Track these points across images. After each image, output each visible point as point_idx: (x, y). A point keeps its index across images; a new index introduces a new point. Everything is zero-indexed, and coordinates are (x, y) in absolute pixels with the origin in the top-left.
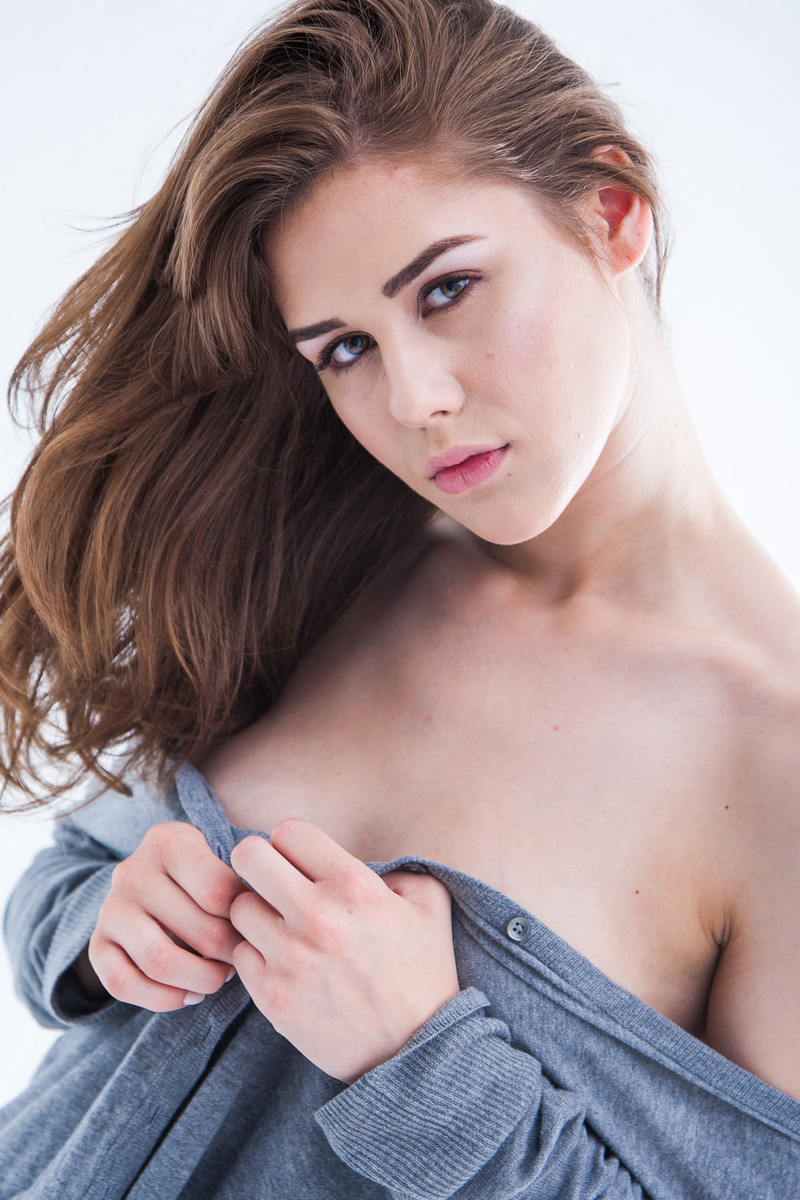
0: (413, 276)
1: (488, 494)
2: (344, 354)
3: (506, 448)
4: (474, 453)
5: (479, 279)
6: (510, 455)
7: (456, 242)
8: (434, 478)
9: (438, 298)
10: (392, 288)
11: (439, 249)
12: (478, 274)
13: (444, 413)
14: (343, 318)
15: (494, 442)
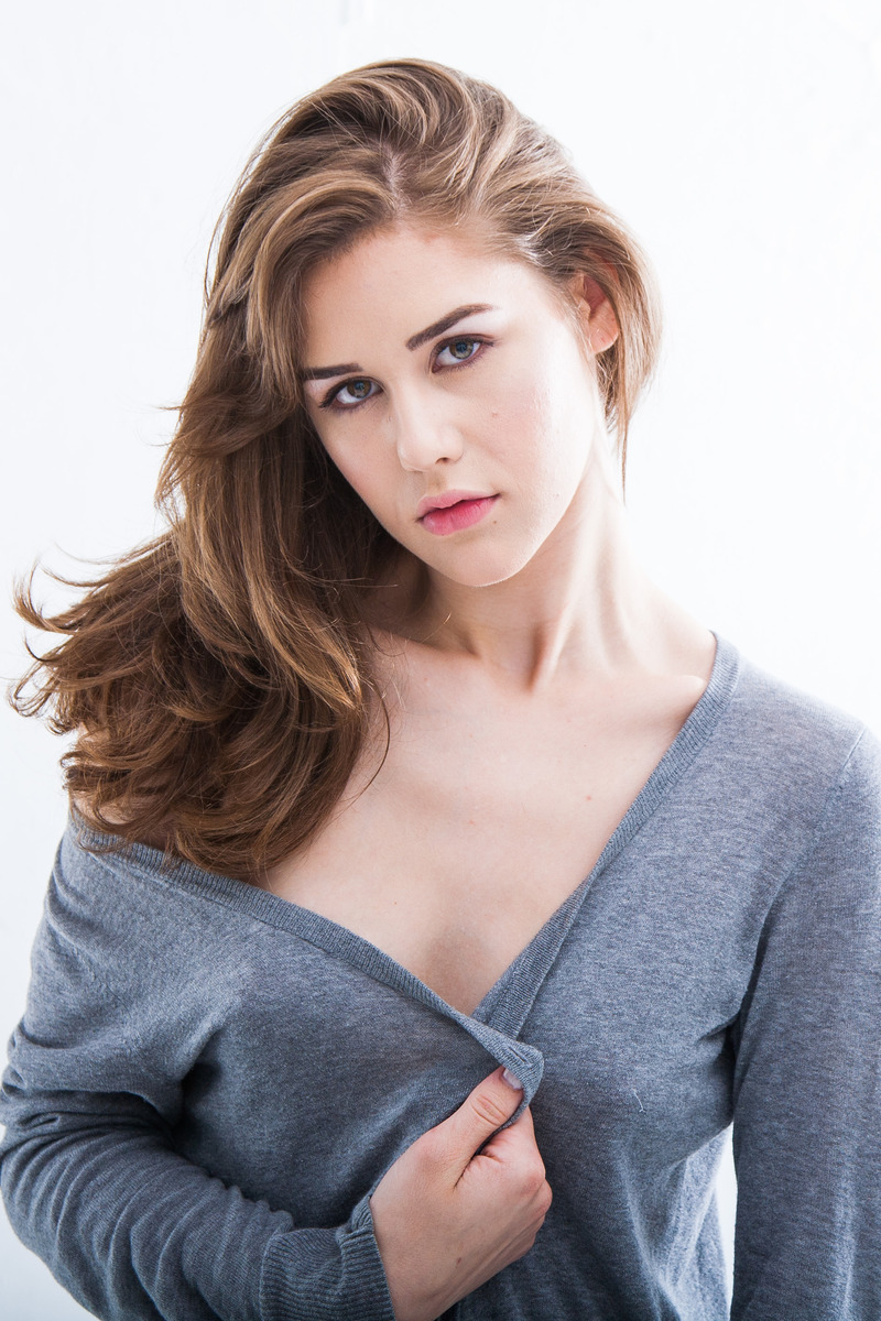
0: (436, 334)
1: (471, 538)
2: (346, 397)
3: (495, 497)
4: (467, 498)
5: (491, 344)
6: (498, 503)
7: (478, 309)
8: (421, 519)
9: (447, 358)
10: (415, 342)
11: (465, 313)
12: (491, 340)
13: (445, 460)
14: (361, 365)
15: (486, 491)
